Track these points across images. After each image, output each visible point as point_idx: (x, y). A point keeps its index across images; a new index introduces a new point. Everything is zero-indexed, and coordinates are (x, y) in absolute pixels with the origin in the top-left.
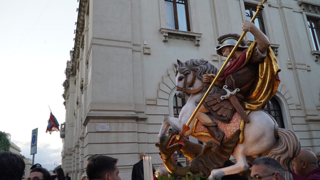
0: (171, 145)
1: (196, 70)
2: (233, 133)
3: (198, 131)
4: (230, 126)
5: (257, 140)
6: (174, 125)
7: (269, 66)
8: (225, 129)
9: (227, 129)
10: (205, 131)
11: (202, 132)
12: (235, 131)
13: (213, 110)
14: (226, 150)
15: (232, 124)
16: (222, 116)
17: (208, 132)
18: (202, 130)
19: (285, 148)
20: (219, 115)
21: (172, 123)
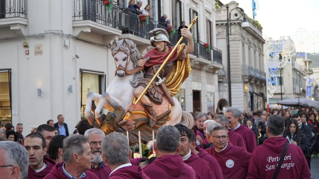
0: (121, 121)
1: (132, 52)
2: (163, 113)
3: (136, 110)
4: (161, 107)
5: (177, 119)
6: (114, 102)
7: (185, 65)
8: (156, 109)
9: (159, 109)
10: (142, 110)
11: (139, 110)
12: (165, 111)
13: (151, 94)
14: (156, 126)
15: (162, 106)
16: (158, 98)
17: (144, 111)
18: (139, 109)
19: (188, 124)
20: (155, 98)
21: (113, 100)
